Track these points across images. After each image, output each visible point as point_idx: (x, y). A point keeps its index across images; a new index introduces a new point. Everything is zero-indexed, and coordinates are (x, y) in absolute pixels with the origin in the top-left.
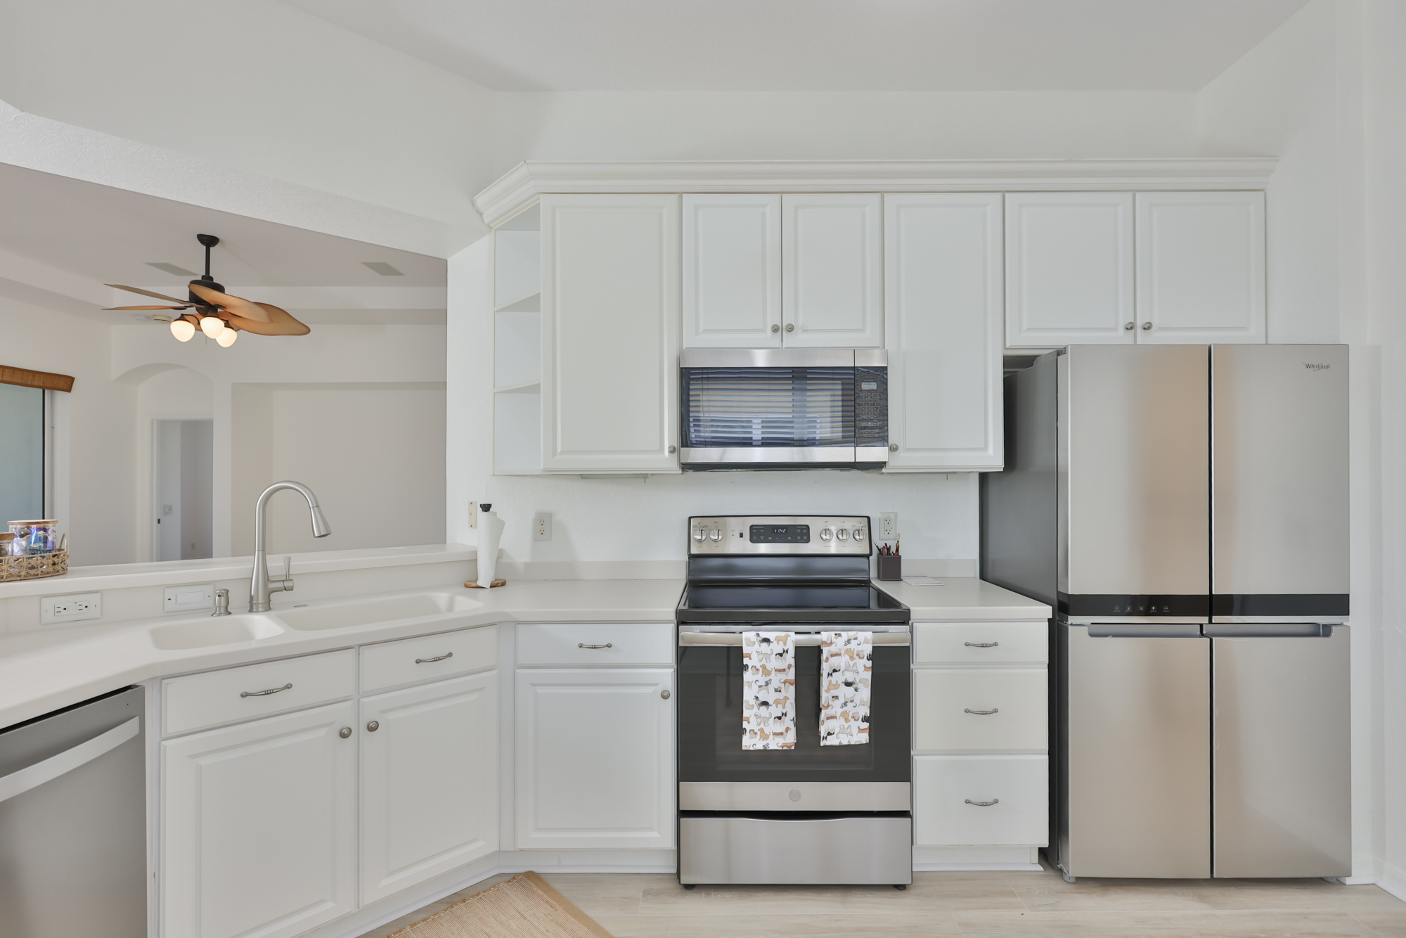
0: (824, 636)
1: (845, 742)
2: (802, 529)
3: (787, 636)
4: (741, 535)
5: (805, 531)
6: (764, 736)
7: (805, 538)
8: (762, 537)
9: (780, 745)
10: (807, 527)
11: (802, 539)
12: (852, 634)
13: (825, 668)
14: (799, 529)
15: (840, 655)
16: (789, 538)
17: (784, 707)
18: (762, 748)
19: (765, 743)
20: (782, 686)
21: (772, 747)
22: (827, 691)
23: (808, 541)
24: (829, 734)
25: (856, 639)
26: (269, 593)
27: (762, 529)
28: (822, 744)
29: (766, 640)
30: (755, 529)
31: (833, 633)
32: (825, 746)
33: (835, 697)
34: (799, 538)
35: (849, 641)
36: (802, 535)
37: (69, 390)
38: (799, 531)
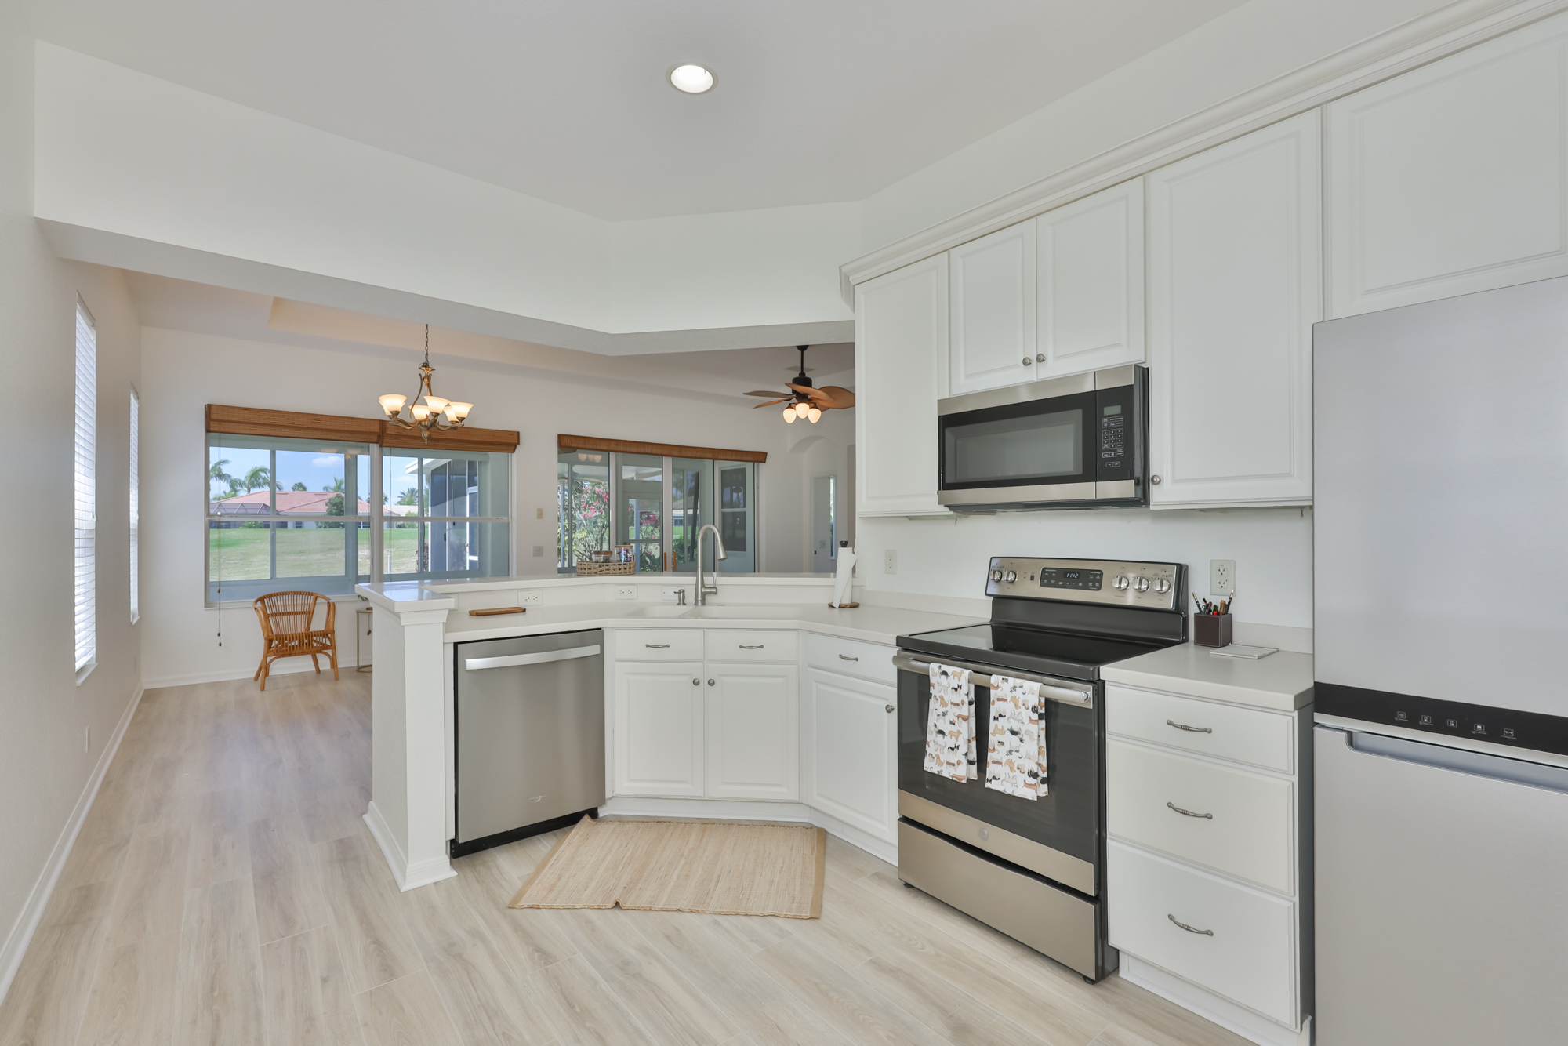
0: (995, 679)
1: (1009, 791)
2: (1095, 575)
3: (962, 672)
4: (1032, 578)
5: (1098, 577)
6: (940, 763)
7: (1097, 585)
8: (1053, 582)
9: (951, 774)
10: (1101, 573)
11: (1094, 586)
12: (1019, 681)
13: (993, 712)
14: (1092, 574)
15: (1006, 700)
16: (1080, 584)
17: (957, 740)
18: (937, 773)
19: (939, 769)
20: (956, 719)
21: (944, 774)
22: (994, 735)
23: (1099, 589)
24: (994, 778)
25: (1021, 687)
26: (704, 595)
27: (1054, 572)
28: (988, 785)
29: (945, 673)
30: (1047, 572)
31: (1001, 677)
32: (989, 789)
33: (1001, 743)
34: (1090, 584)
35: (1014, 688)
36: (1094, 581)
37: (764, 462)
38: (1092, 577)
